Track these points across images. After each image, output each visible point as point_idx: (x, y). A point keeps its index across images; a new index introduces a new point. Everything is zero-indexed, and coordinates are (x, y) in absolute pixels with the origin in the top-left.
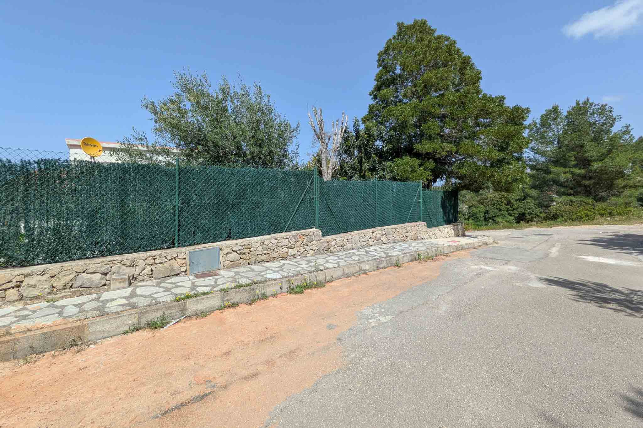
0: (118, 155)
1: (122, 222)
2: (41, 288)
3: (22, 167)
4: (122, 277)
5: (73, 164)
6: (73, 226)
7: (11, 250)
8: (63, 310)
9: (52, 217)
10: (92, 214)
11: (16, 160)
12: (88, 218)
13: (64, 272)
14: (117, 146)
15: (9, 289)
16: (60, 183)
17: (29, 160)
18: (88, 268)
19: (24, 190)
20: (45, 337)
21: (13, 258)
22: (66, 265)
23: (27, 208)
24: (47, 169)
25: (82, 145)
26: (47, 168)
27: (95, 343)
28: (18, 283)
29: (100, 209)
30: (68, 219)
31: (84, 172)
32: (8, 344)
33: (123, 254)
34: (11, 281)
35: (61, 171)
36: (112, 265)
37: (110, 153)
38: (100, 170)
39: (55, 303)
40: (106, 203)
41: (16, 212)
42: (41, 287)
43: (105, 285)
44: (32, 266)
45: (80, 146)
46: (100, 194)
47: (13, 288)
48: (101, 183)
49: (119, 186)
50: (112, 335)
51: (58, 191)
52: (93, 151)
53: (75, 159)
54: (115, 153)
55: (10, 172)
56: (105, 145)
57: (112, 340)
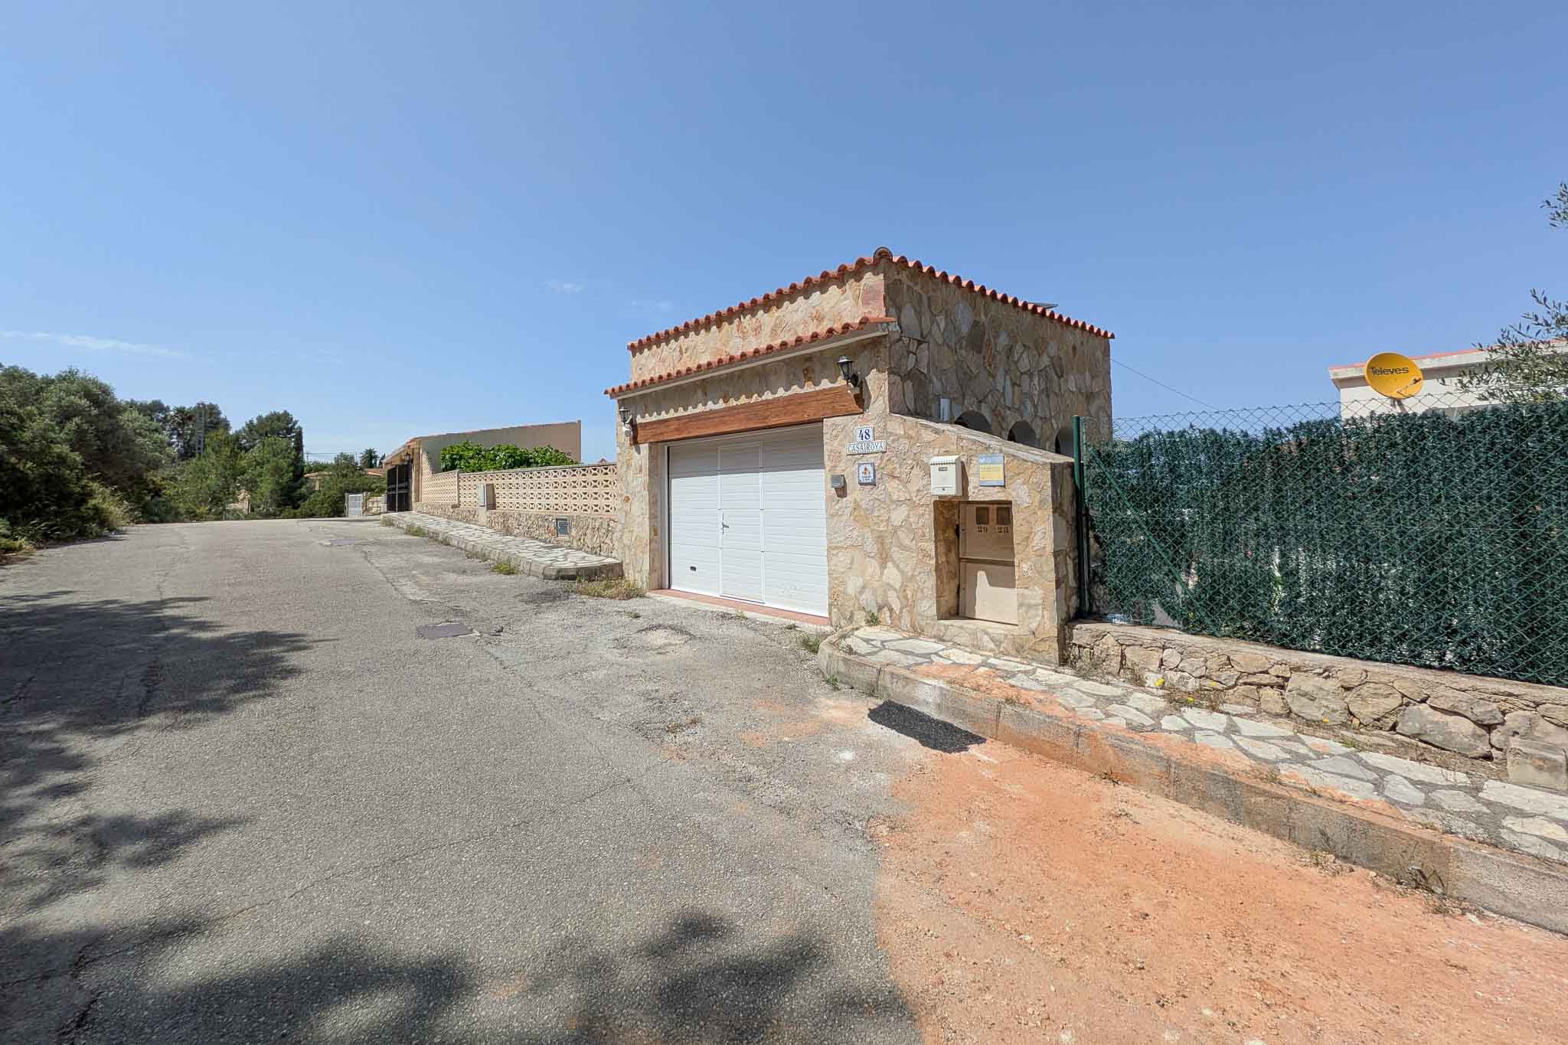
0: (1487, 382)
1: (1528, 583)
2: (1327, 707)
3: (1268, 443)
4: (1544, 754)
5: (1368, 425)
6: (1381, 576)
7: (1262, 607)
8: (1382, 778)
9: (1332, 550)
10: (1430, 553)
11: (1256, 432)
12: (1419, 561)
13: (1371, 685)
14: (1482, 357)
15: (1265, 685)
16: (1342, 473)
17: (1278, 429)
18: (1434, 694)
19: (1274, 490)
20: (1352, 825)
21: (1266, 625)
22: (1377, 670)
23: (1282, 528)
24: (1312, 443)
25: (1369, 376)
26: (1313, 440)
27: (1481, 916)
28: (1280, 680)
29: (1449, 539)
30: (1367, 560)
31: (1396, 444)
32: (1279, 802)
33: (1539, 682)
34: (1266, 672)
35: (1342, 445)
36: (1506, 706)
37: (1461, 382)
38: (1440, 434)
39: (1362, 755)
40: (1467, 526)
41: (1264, 533)
42: (1325, 703)
43: (1488, 757)
44: (1302, 650)
45: (1363, 378)
46: (1446, 498)
47: (1272, 687)
48: (1446, 469)
49: (1504, 476)
50: (1531, 919)
51: (1341, 492)
52: (1397, 385)
53: (1373, 412)
54: (1475, 381)
55: (1248, 455)
56: (1429, 363)
57: (1535, 936)
